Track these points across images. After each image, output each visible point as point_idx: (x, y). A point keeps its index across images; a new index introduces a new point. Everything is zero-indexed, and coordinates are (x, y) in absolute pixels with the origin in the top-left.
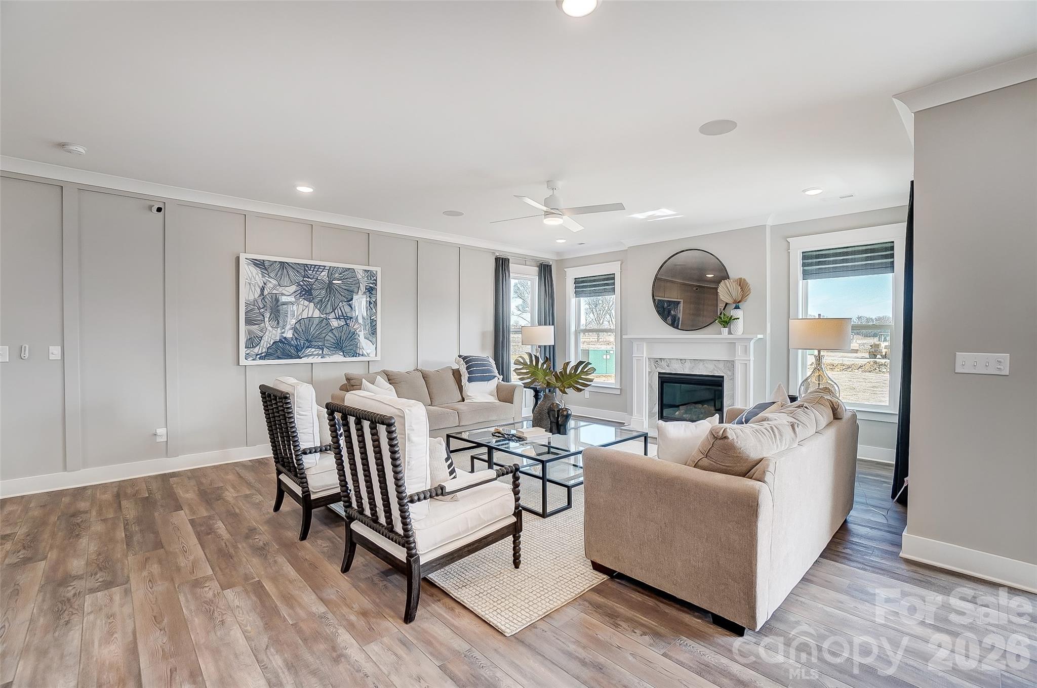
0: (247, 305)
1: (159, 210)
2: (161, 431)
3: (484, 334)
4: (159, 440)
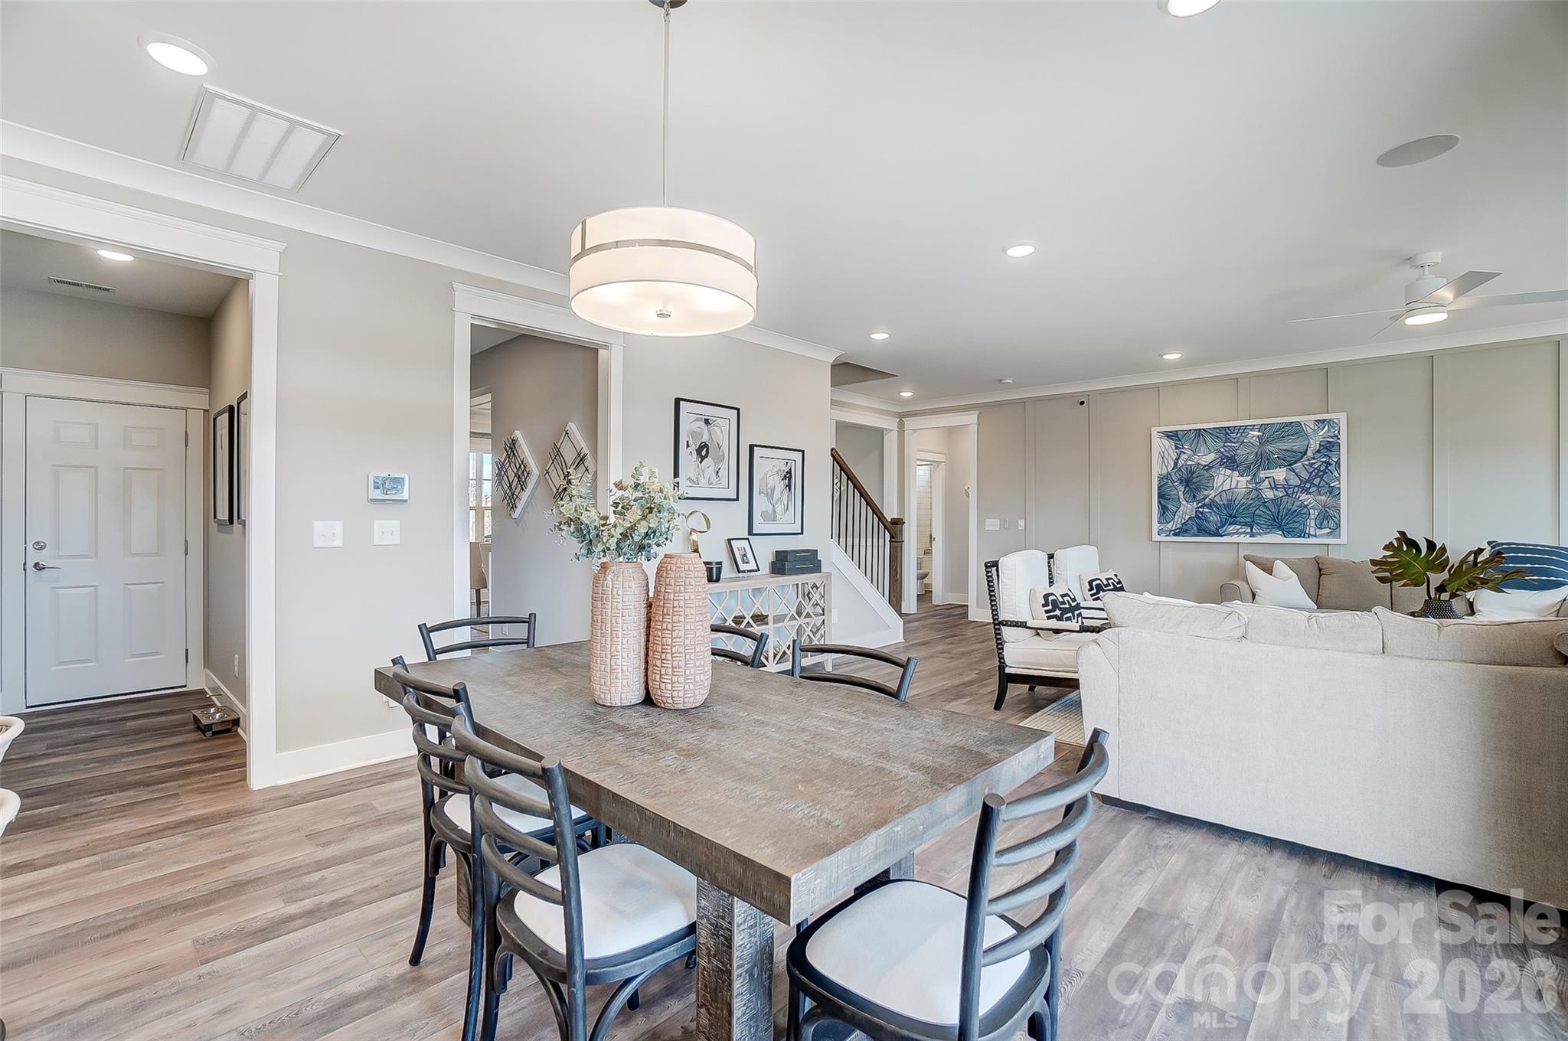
0: (1160, 479)
1: (1083, 403)
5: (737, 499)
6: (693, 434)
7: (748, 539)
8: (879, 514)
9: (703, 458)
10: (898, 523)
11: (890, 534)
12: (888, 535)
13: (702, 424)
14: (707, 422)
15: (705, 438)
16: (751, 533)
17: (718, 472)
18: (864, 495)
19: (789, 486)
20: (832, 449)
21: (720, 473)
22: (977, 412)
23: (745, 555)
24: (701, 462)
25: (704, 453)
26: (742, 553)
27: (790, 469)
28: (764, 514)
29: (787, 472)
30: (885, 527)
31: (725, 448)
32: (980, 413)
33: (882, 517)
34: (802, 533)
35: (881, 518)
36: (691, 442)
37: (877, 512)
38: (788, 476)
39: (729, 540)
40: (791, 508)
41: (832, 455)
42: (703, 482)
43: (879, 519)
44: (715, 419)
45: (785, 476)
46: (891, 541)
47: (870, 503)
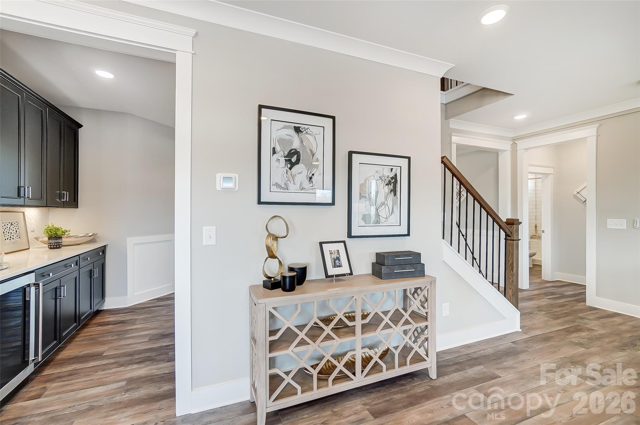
5: (333, 203)
6: (281, 141)
7: (344, 242)
8: (494, 216)
9: (293, 165)
10: (513, 223)
11: (506, 233)
12: (503, 234)
13: (292, 132)
14: (297, 130)
15: (296, 145)
16: (350, 236)
17: (311, 178)
18: (477, 198)
19: (394, 191)
20: (443, 158)
21: (313, 180)
22: (597, 125)
23: (338, 259)
24: (290, 169)
25: (294, 159)
26: (335, 256)
27: (396, 175)
28: (365, 218)
29: (392, 178)
30: (500, 227)
31: (319, 155)
32: (601, 125)
33: (496, 218)
34: (408, 235)
35: (496, 220)
36: (278, 149)
37: (491, 213)
38: (393, 182)
39: (321, 244)
40: (397, 211)
41: (442, 162)
42: (292, 187)
43: (494, 220)
44: (307, 127)
45: (389, 181)
46: (506, 239)
47: (483, 205)
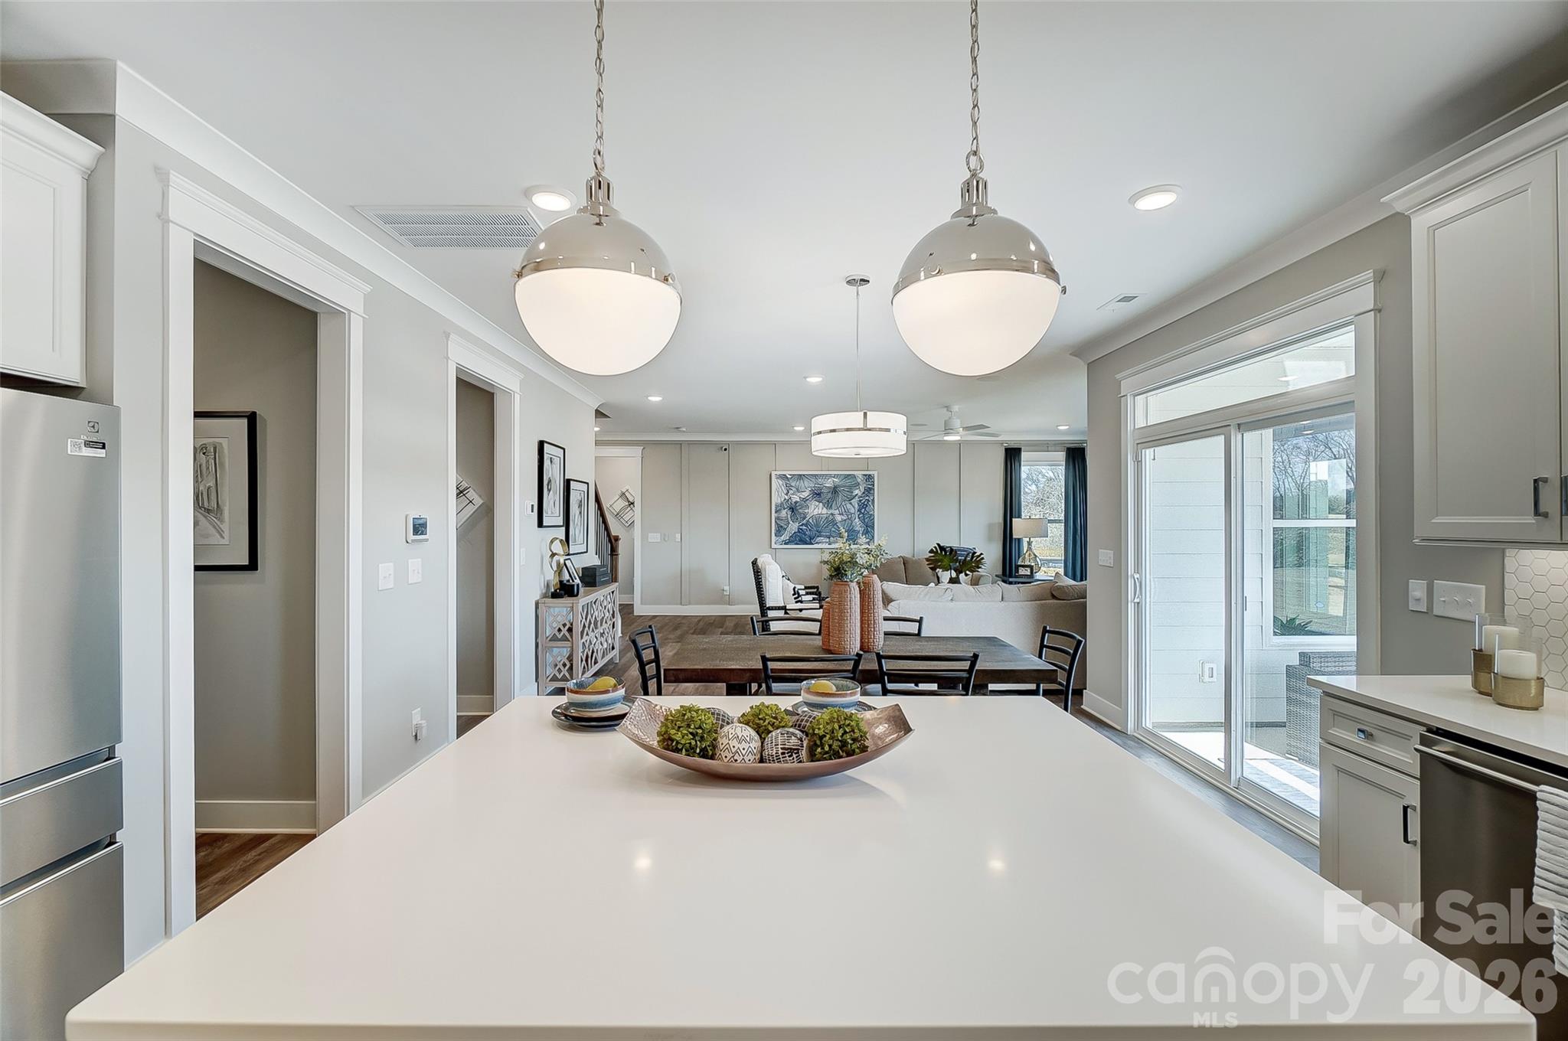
0: (777, 506)
1: (725, 450)
2: (726, 588)
3: (990, 526)
4: (725, 593)
9: (549, 492)
10: (617, 539)
15: (550, 475)
22: (641, 447)
28: (572, 537)
31: (558, 482)
32: (644, 449)
34: (587, 551)
40: (582, 531)
42: (549, 512)
43: (608, 537)
